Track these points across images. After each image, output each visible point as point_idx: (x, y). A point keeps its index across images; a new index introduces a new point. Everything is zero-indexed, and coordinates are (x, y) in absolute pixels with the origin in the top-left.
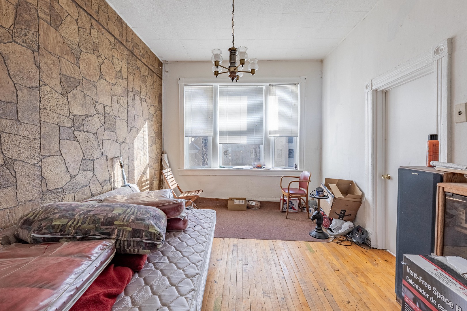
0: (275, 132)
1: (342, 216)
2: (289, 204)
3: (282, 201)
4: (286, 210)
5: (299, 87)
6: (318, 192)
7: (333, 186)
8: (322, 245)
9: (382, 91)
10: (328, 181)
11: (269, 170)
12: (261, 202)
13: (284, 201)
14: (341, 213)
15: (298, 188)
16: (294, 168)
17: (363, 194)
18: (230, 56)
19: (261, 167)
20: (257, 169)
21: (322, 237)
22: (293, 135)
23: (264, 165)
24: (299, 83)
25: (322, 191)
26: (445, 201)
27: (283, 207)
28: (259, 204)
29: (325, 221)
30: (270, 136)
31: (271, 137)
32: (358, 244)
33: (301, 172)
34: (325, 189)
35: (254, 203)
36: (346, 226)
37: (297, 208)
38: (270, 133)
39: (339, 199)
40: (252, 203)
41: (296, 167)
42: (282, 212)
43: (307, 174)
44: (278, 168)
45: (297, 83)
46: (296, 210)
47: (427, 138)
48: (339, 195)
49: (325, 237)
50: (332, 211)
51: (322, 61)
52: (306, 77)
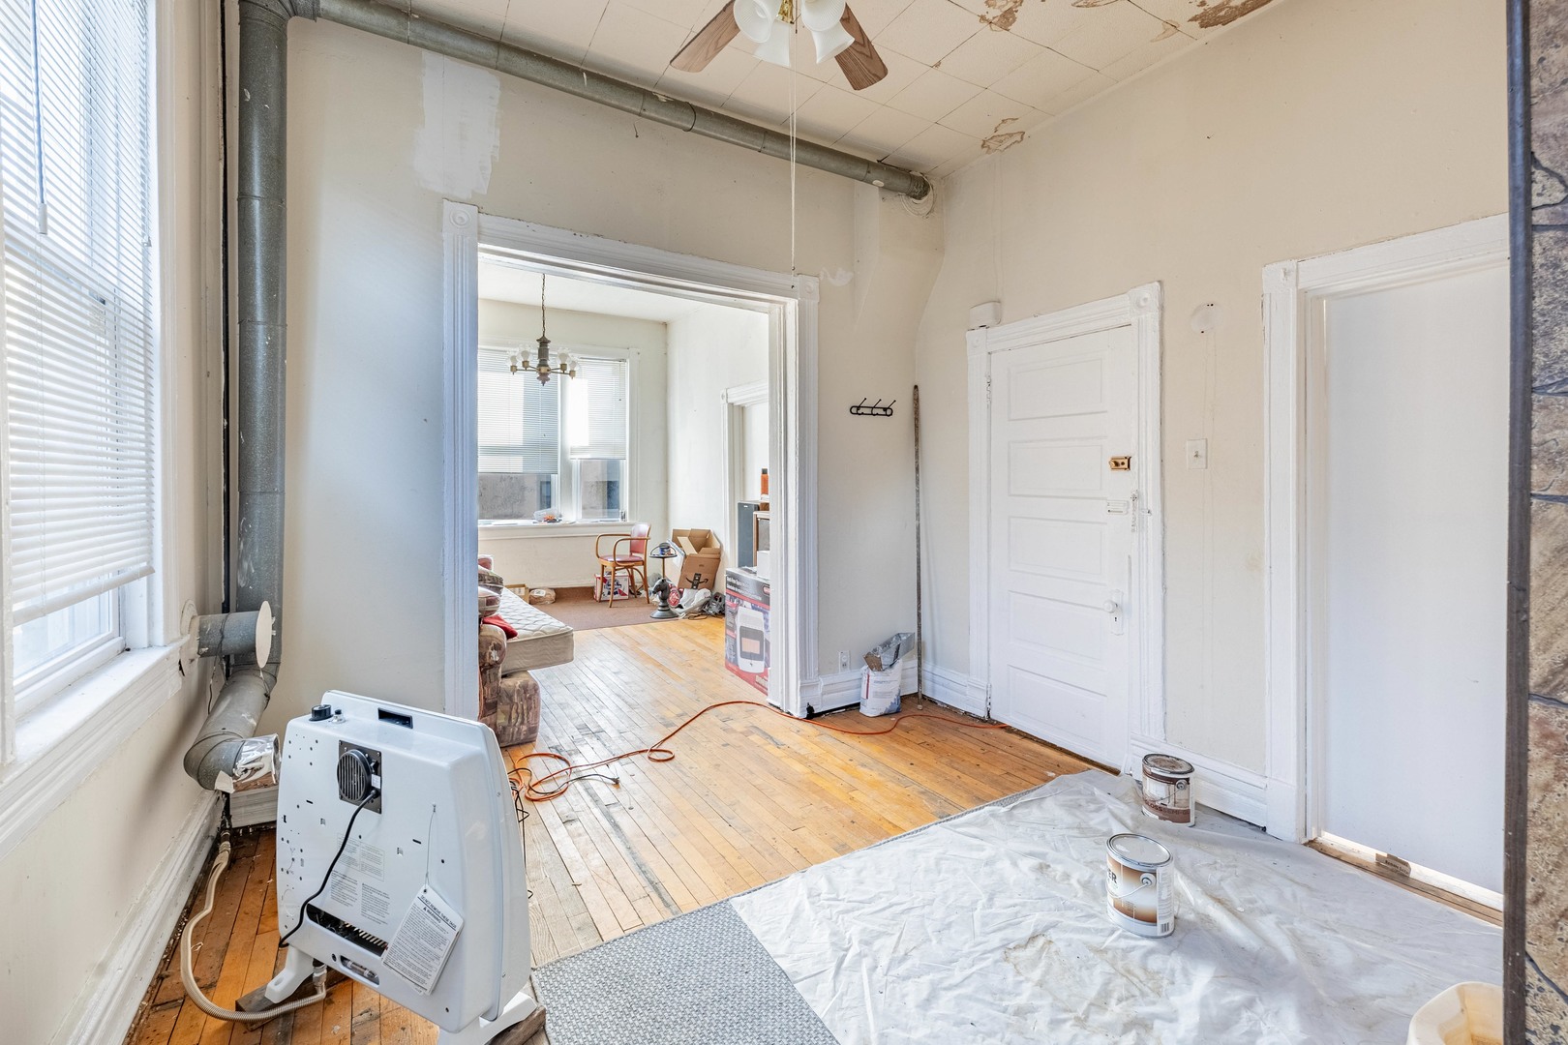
0: (583, 450)
1: (696, 584)
2: (614, 585)
3: (599, 581)
4: (609, 597)
5: (627, 366)
6: (662, 550)
7: (684, 540)
8: (670, 623)
9: (739, 406)
10: (677, 534)
11: (572, 525)
12: (555, 590)
13: (604, 580)
14: (695, 579)
15: (629, 554)
16: (620, 519)
17: (721, 546)
18: (540, 350)
19: (554, 521)
20: (546, 524)
21: (668, 614)
22: (617, 457)
23: (561, 516)
24: (628, 360)
25: (669, 547)
26: (757, 521)
27: (602, 593)
28: (553, 594)
29: (673, 597)
30: (573, 457)
31: (575, 460)
32: (716, 615)
33: (632, 525)
34: (673, 545)
35: (543, 593)
36: (701, 595)
37: (626, 592)
38: (573, 451)
39: (691, 556)
40: (539, 593)
41: (623, 517)
42: (600, 601)
43: (643, 528)
44: (589, 521)
45: (624, 360)
46: (625, 595)
47: (761, 472)
48: (691, 550)
49: (674, 616)
50: (683, 578)
51: (665, 325)
52: (639, 350)
